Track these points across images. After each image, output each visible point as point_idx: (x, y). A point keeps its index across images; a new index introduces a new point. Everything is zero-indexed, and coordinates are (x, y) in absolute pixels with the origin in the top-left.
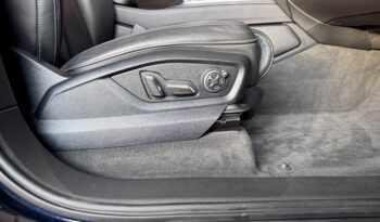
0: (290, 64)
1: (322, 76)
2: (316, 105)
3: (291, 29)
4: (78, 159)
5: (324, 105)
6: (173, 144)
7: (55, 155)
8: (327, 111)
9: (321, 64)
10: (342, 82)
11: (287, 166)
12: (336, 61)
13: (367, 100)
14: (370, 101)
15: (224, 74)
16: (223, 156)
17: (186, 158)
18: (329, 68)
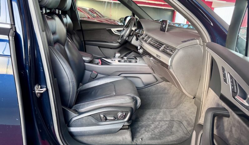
0: (153, 88)
1: (165, 94)
2: (161, 105)
3: (154, 76)
4: (80, 139)
5: (164, 106)
6: (108, 135)
7: (73, 138)
8: (165, 108)
9: (165, 89)
10: (173, 96)
11: (142, 139)
12: (171, 88)
13: (181, 104)
14: (182, 105)
15: (124, 114)
16: (122, 138)
17: (112, 139)
18: (168, 90)
